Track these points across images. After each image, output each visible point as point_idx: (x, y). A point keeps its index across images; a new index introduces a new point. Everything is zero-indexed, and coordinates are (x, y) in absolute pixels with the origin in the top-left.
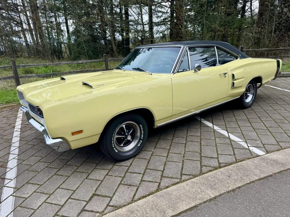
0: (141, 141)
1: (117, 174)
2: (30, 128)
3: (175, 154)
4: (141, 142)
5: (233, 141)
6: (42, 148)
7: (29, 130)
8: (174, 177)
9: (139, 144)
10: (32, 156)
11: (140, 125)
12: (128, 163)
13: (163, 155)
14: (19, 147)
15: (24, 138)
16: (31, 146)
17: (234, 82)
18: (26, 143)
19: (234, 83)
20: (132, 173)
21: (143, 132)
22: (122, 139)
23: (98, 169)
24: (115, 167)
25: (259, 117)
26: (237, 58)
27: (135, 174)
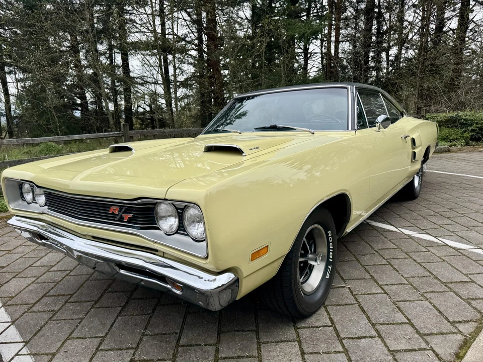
0: (330, 267)
1: (323, 347)
2: (14, 275)
3: (396, 286)
4: (329, 269)
5: (461, 249)
6: (81, 316)
7: (14, 277)
8: (444, 331)
9: (328, 274)
10: (68, 339)
11: (329, 232)
12: (321, 318)
13: (374, 291)
14: (13, 323)
15: (12, 297)
16: (47, 316)
17: (415, 151)
18: (28, 309)
19: (415, 153)
20: (353, 338)
21: (332, 247)
22: (302, 265)
23: (268, 342)
24: (305, 333)
25: (450, 209)
26: (402, 115)
27: (363, 340)
